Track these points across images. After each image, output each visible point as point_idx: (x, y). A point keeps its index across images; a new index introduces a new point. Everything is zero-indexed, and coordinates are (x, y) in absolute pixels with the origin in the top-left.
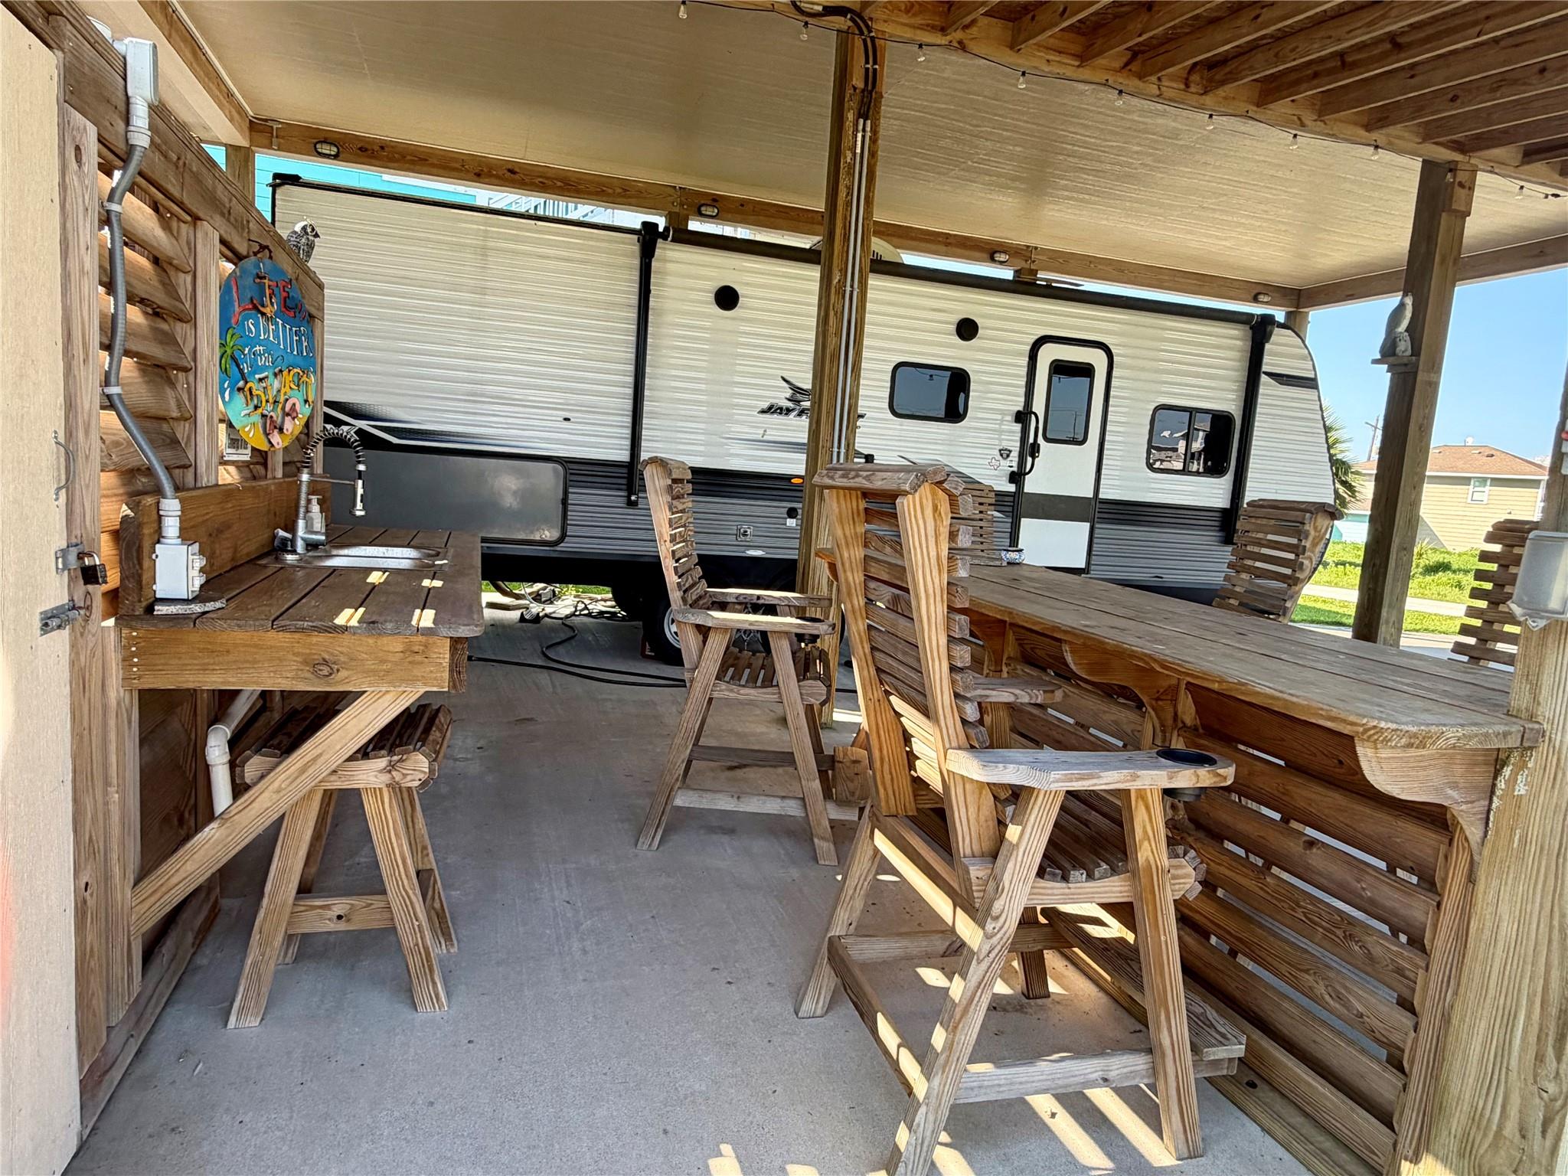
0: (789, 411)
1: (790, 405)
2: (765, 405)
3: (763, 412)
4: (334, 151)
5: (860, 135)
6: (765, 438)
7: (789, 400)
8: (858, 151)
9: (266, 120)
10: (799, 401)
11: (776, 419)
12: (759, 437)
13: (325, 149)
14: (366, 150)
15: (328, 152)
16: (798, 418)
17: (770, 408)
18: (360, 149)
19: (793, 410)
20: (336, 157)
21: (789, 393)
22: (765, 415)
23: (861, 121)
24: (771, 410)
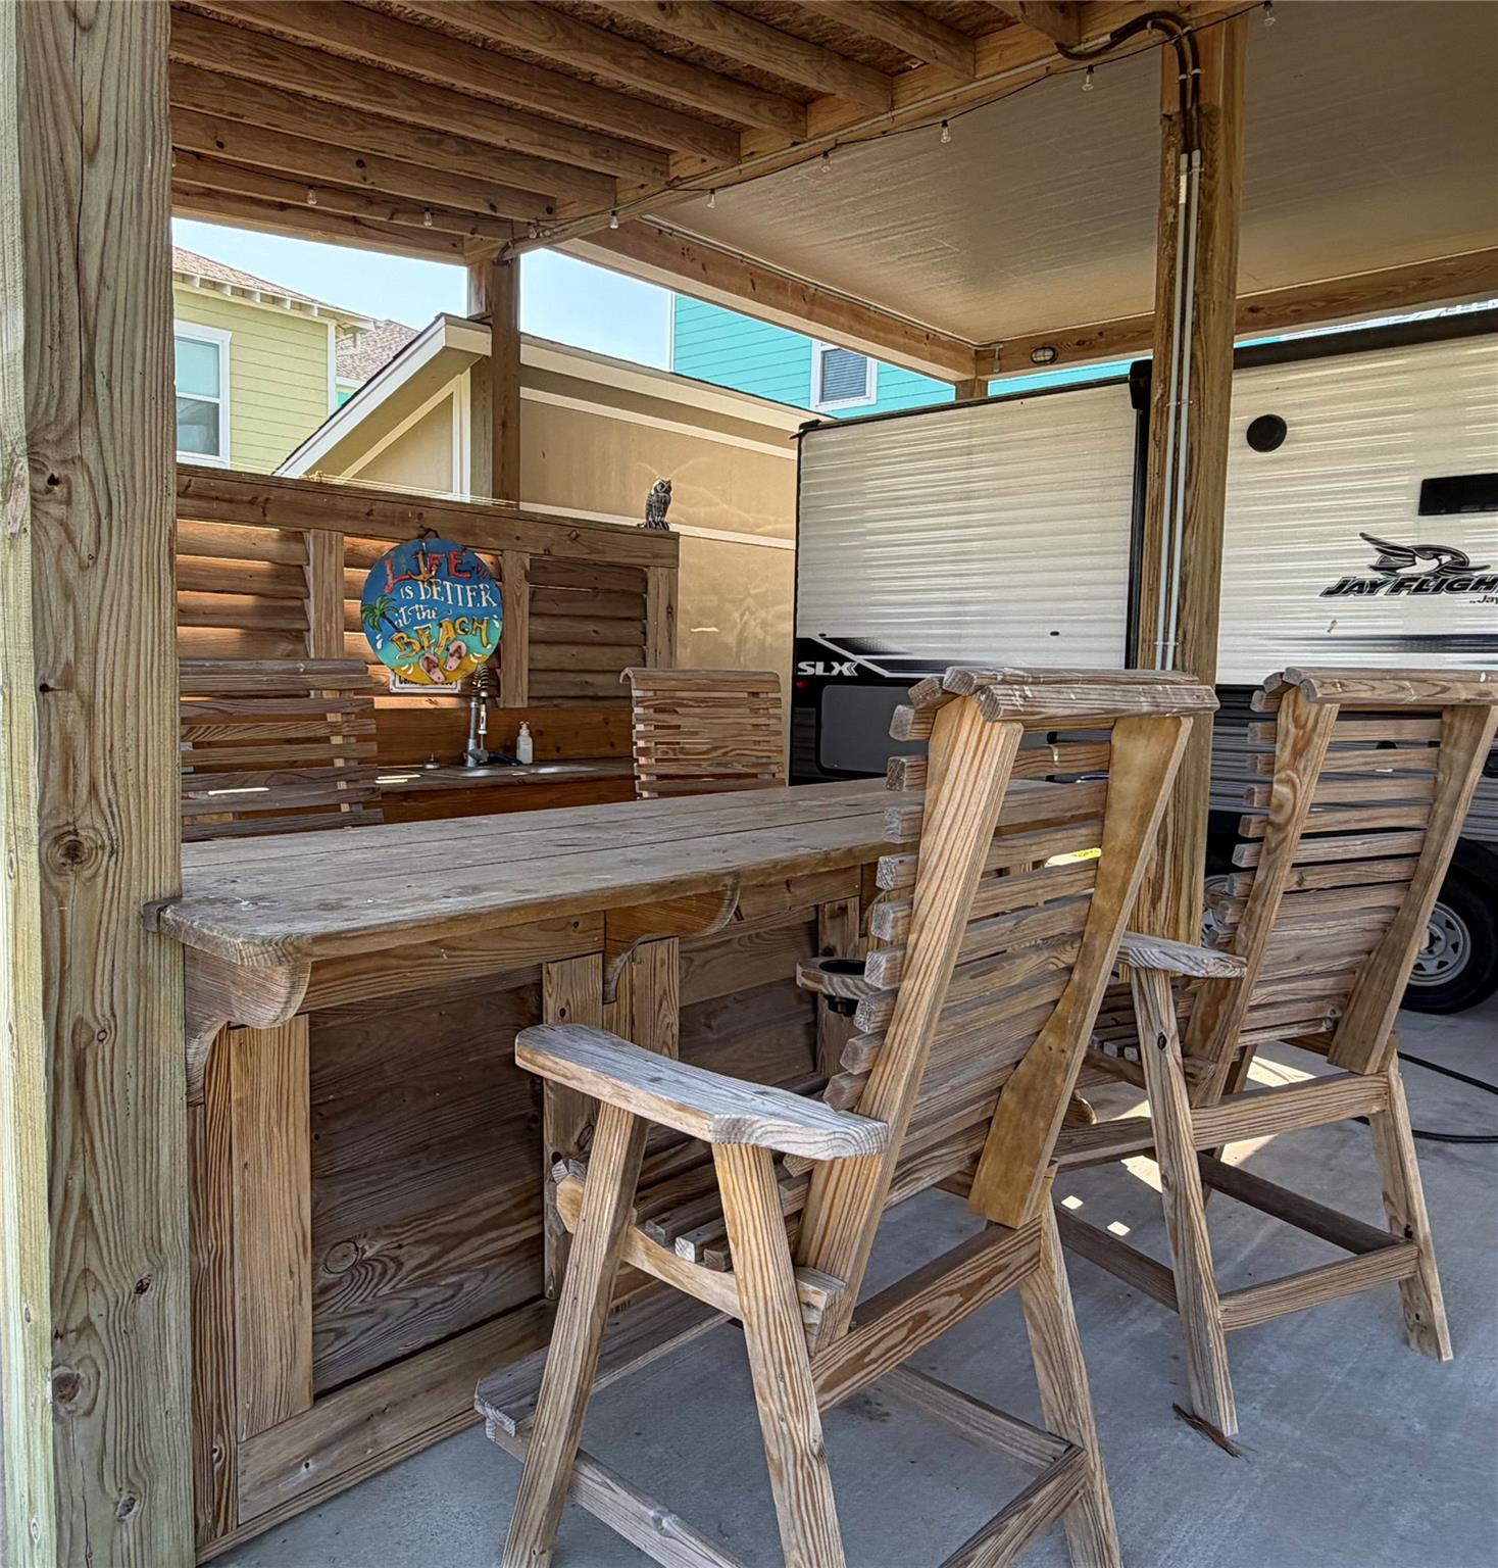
0: (1374, 586)
1: (1379, 576)
2: (1334, 582)
3: (1330, 592)
4: (1049, 354)
5: (1183, 179)
6: (1334, 633)
7: (1375, 568)
8: (1182, 200)
9: (988, 345)
10: (1394, 569)
11: (1351, 601)
12: (1325, 633)
13: (1040, 356)
14: (1084, 342)
15: (1042, 359)
16: (1395, 596)
17: (1341, 586)
18: (1078, 344)
19: (1383, 584)
20: (1053, 361)
21: (1375, 558)
22: (1335, 598)
23: (1184, 158)
24: (1342, 588)
